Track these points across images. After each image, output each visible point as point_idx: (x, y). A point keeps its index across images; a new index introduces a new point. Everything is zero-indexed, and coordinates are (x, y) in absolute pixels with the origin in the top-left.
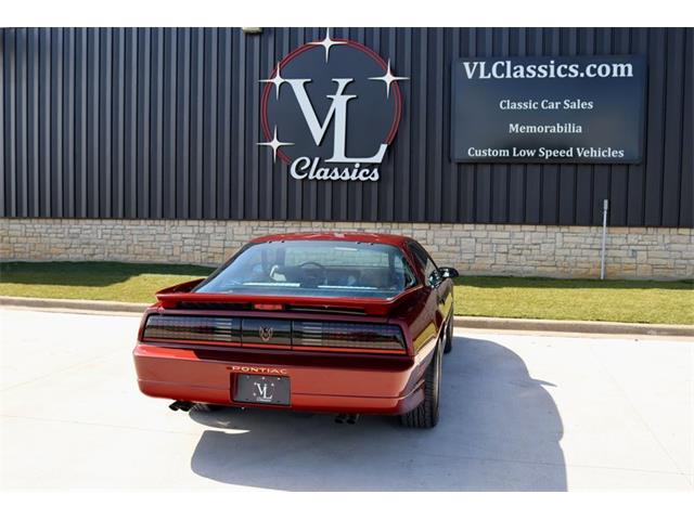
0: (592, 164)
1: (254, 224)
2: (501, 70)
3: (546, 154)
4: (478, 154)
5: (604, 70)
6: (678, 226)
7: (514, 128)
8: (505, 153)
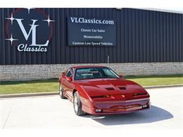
0: (105, 46)
1: (4, 66)
2: (81, 20)
3: (94, 44)
4: (76, 44)
5: (107, 22)
6: (125, 62)
7: (85, 37)
8: (83, 43)
